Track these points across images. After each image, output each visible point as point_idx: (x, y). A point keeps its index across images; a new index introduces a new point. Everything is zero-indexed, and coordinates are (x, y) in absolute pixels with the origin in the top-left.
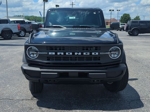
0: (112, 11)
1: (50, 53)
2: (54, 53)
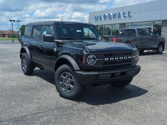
0: (13, 21)
1: (105, 59)
2: (108, 59)
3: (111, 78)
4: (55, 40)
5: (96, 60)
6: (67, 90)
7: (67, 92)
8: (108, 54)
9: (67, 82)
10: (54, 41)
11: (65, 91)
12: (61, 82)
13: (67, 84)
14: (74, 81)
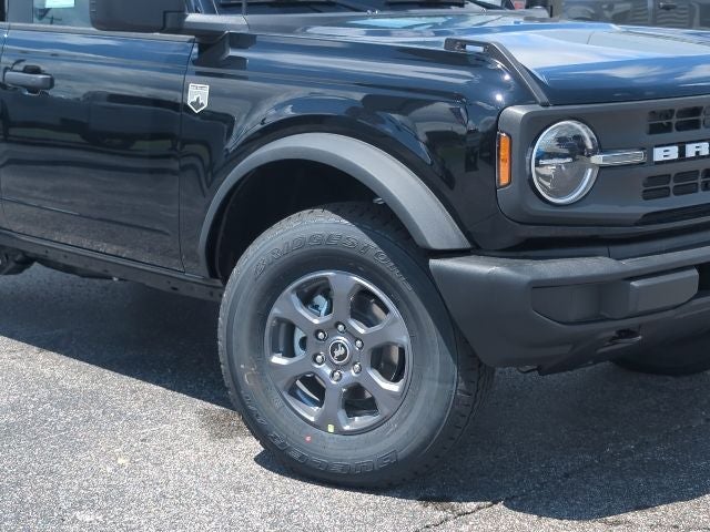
2: (673, 152)
3: (696, 297)
4: (192, 17)
5: (598, 159)
6: (342, 414)
7: (339, 431)
8: (672, 111)
9: (338, 352)
10: (179, 29)
11: (320, 425)
12: (278, 360)
13: (336, 368)
14: (405, 340)
